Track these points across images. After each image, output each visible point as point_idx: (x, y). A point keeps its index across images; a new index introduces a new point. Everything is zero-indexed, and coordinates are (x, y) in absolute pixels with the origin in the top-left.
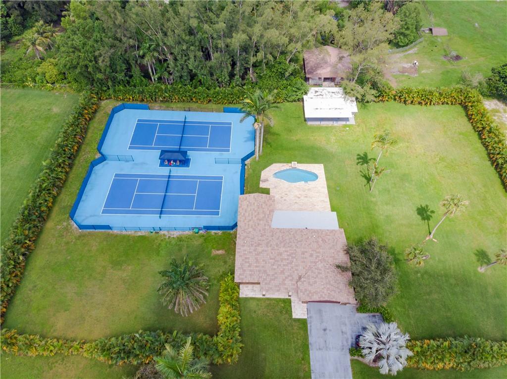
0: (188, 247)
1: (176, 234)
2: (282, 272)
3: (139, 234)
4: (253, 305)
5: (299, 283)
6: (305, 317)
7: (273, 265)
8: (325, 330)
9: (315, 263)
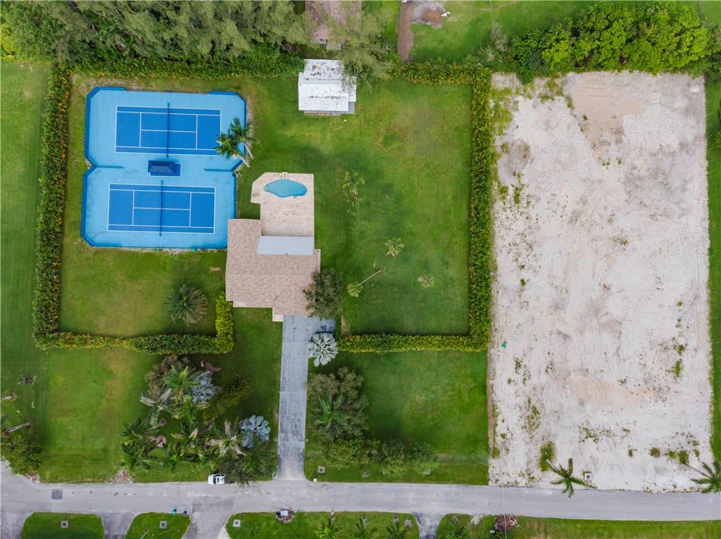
0: (189, 264)
1: (177, 251)
2: (263, 294)
3: (145, 251)
4: (243, 313)
5: (276, 301)
6: (282, 320)
7: (256, 288)
8: (295, 329)
9: (289, 286)
